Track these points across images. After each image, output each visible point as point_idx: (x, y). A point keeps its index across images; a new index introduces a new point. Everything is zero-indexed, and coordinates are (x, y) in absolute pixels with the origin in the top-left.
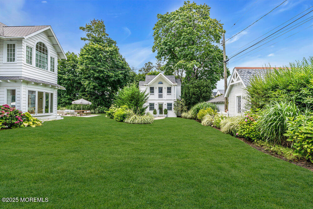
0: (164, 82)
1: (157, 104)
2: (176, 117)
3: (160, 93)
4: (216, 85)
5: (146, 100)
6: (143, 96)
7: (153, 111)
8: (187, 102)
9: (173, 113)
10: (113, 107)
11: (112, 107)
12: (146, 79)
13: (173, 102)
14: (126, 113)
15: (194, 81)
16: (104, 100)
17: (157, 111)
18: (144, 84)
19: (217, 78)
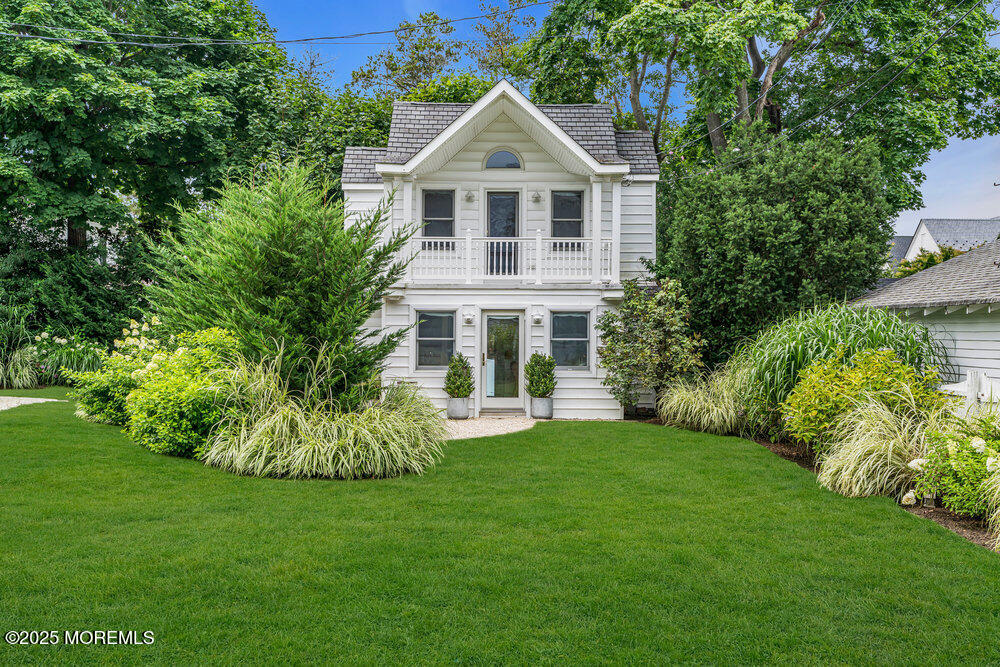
0: (525, 156)
1: (477, 321)
2: (618, 415)
3: (501, 240)
4: (918, 177)
5: (383, 284)
6: (359, 253)
7: (443, 372)
8: (705, 304)
9: (597, 384)
10: (135, 338)
11: (130, 341)
12: (394, 133)
13: (591, 304)
14: (215, 389)
15: (758, 145)
16: (81, 289)
17: (476, 374)
18: (380, 169)
19: (927, 129)
